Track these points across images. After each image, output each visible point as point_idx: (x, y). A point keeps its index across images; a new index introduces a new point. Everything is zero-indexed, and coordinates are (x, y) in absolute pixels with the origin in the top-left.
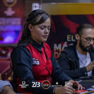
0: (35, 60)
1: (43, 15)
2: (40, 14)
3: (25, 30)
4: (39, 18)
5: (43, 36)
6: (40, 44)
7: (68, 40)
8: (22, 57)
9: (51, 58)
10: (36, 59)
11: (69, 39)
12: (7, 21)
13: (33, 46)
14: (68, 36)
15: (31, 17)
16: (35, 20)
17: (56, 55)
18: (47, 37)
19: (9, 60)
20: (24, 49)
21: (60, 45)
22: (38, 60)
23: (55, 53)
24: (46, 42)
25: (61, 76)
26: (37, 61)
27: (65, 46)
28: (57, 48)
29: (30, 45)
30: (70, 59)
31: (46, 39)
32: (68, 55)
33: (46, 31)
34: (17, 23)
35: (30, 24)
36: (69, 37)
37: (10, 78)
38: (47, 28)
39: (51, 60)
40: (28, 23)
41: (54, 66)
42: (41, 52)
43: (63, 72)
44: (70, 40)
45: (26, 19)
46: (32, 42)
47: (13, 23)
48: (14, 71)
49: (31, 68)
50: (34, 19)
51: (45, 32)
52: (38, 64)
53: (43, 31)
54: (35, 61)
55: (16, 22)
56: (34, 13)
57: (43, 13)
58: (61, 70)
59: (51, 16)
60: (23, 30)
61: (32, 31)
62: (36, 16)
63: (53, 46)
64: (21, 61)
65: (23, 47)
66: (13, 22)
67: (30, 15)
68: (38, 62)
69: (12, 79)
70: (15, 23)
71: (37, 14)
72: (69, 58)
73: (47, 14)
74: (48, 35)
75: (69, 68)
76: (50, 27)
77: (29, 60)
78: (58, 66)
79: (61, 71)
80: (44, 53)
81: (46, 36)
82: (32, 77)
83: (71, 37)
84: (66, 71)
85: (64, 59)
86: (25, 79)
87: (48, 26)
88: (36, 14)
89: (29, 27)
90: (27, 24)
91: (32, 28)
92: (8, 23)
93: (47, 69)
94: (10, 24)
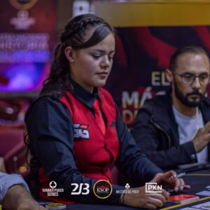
0: (79, 128)
1: (98, 26)
2: (92, 23)
3: (58, 61)
4: (90, 33)
5: (97, 73)
6: (92, 92)
7: (154, 83)
8: (50, 122)
9: (116, 123)
10: (83, 126)
11: (156, 81)
12: (17, 40)
13: (75, 97)
14: (154, 74)
15: (71, 31)
16: (81, 37)
17: (128, 116)
18: (107, 76)
19: (21, 127)
20: (55, 102)
21: (135, 95)
22: (86, 127)
23: (125, 112)
24: (105, 87)
25: (138, 165)
26: (83, 129)
27: (147, 97)
28: (130, 102)
29: (68, 94)
30: (158, 127)
31: (103, 82)
32: (153, 116)
33: (104, 62)
34: (40, 47)
35: (70, 47)
36: (156, 76)
37: (23, 169)
38: (106, 57)
39: (117, 127)
40: (64, 44)
41: (122, 140)
42: (93, 110)
43: (144, 155)
44: (158, 84)
45: (60, 36)
46: (73, 88)
47: (32, 45)
48: (33, 153)
49: (71, 146)
50: (77, 35)
51: (103, 65)
52: (87, 136)
53: (97, 62)
54: (80, 131)
55: (38, 43)
56: (79, 22)
57: (98, 22)
58: (139, 149)
59: (115, 28)
60: (53, 59)
61: (74, 63)
62: (81, 29)
63: (121, 96)
64: (48, 130)
65: (53, 98)
66: (31, 42)
67: (68, 28)
68: (86, 132)
69: (29, 170)
70: (36, 46)
71: (85, 25)
72: (155, 124)
73: (107, 25)
74: (108, 70)
75: (156, 146)
76: (113, 54)
77: (66, 127)
78: (132, 141)
79: (138, 151)
80: (99, 111)
81: (104, 73)
82: (74, 166)
83: (160, 76)
84: (149, 153)
85: (144, 127)
86: (56, 170)
87: (108, 52)
88: (82, 23)
89: (67, 54)
90: (61, 46)
91: (74, 55)
92: (19, 44)
93: (108, 147)
94: (23, 47)
